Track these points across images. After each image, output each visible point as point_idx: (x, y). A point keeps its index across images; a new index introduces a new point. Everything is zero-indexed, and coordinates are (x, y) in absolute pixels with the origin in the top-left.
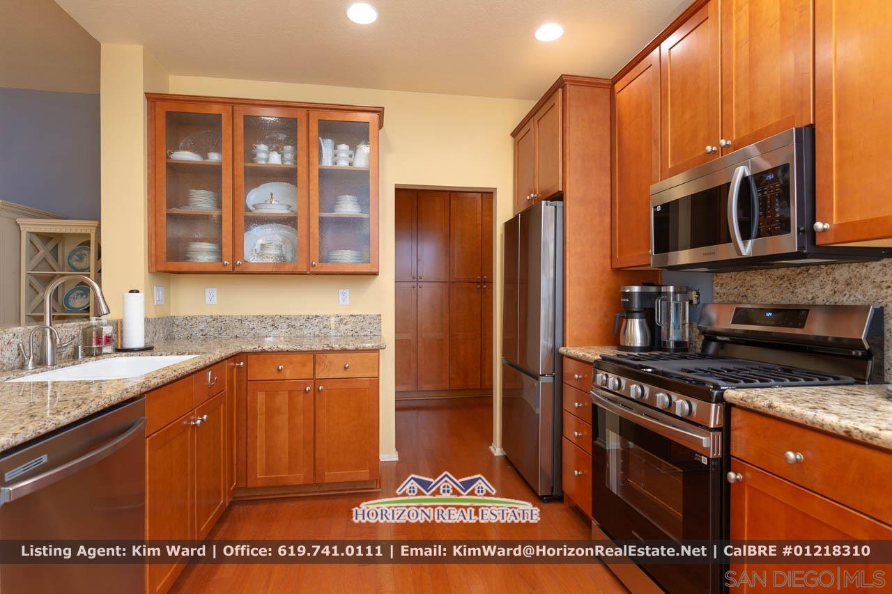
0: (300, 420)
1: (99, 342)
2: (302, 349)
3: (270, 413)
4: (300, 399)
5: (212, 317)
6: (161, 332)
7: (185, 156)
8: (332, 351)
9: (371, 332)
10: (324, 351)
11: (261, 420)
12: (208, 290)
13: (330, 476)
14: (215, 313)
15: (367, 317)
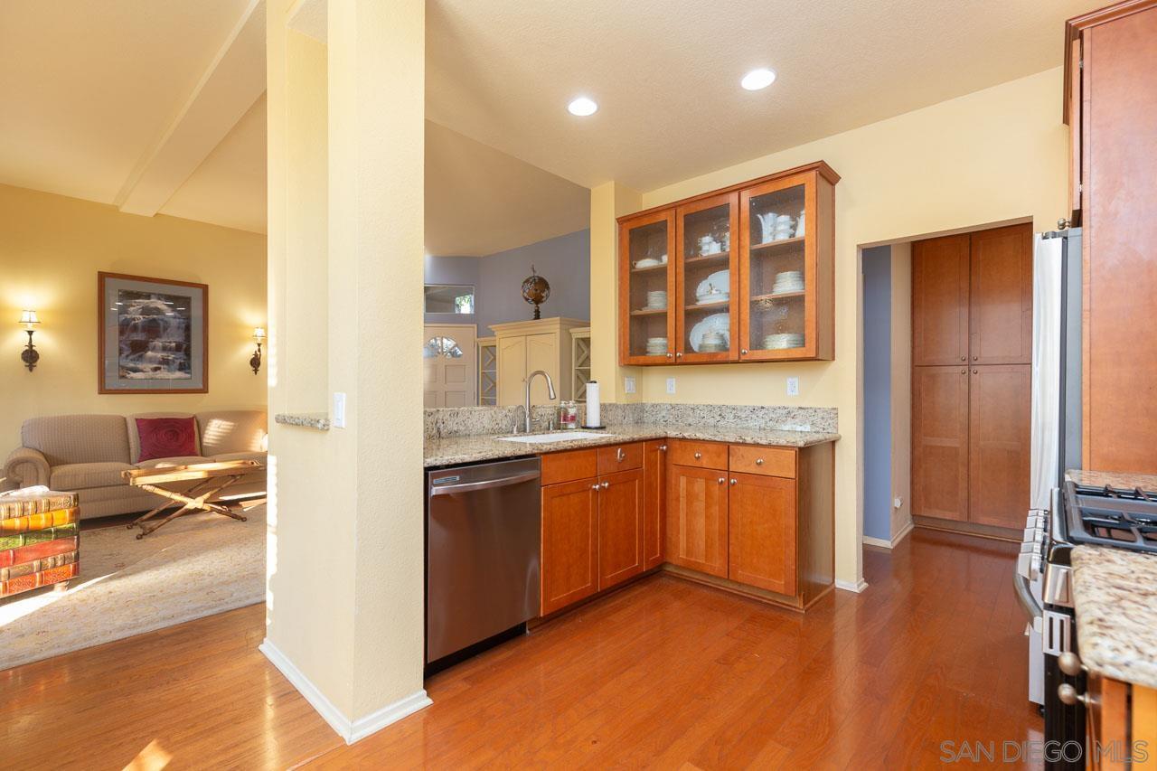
0: (715, 510)
1: (565, 420)
2: (716, 439)
3: (691, 497)
4: (716, 490)
5: (671, 405)
6: (631, 416)
7: (646, 263)
8: (744, 444)
9: (824, 429)
10: (737, 444)
11: (683, 501)
12: (669, 380)
13: (742, 575)
14: (673, 402)
15: (818, 411)
